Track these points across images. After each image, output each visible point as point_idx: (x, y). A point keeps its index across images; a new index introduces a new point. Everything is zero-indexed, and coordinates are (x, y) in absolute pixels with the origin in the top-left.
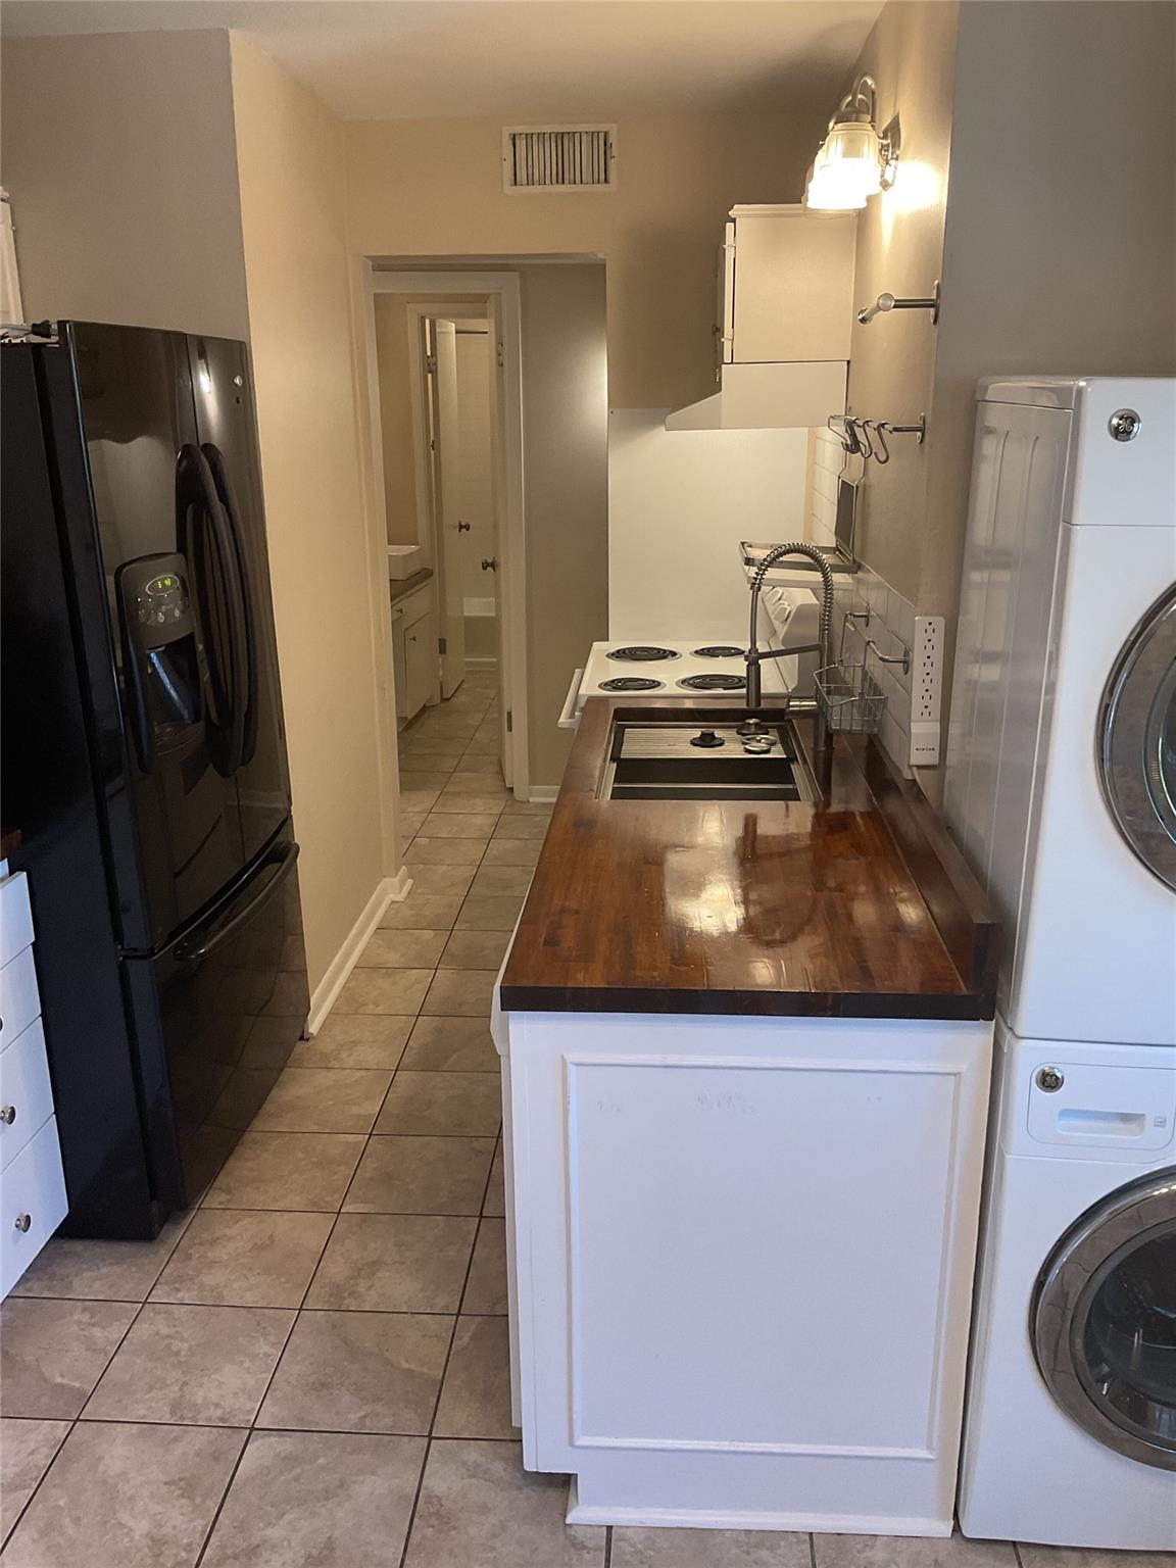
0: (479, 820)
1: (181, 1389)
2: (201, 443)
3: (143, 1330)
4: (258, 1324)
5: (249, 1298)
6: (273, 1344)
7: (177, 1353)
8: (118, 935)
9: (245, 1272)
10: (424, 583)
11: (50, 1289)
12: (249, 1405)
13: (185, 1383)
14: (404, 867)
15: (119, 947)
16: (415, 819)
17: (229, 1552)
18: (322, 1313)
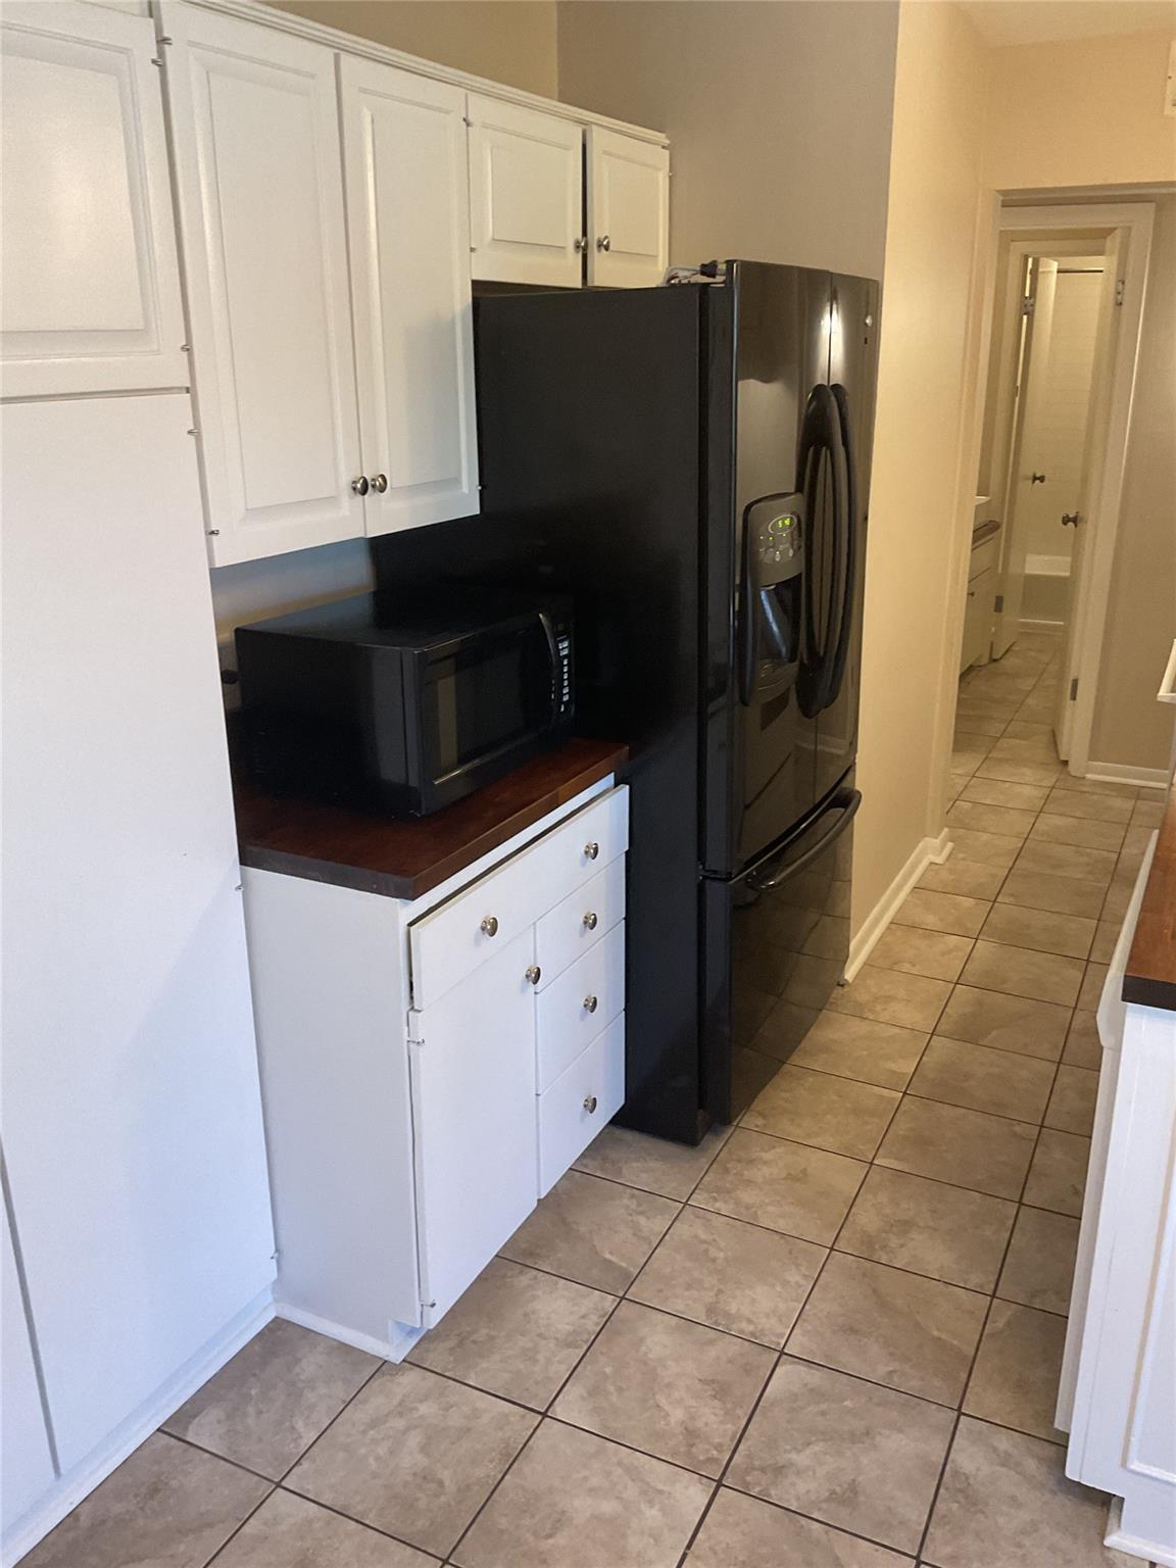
0: (1027, 791)
1: (717, 1295)
2: (831, 384)
3: (683, 1230)
4: (790, 1253)
5: (782, 1225)
6: (805, 1276)
7: (714, 1260)
8: (701, 857)
9: (778, 1198)
10: (991, 536)
11: (602, 1170)
12: (779, 1329)
13: (720, 1291)
14: (946, 830)
15: (701, 867)
16: (956, 781)
17: (757, 1463)
18: (853, 1257)
